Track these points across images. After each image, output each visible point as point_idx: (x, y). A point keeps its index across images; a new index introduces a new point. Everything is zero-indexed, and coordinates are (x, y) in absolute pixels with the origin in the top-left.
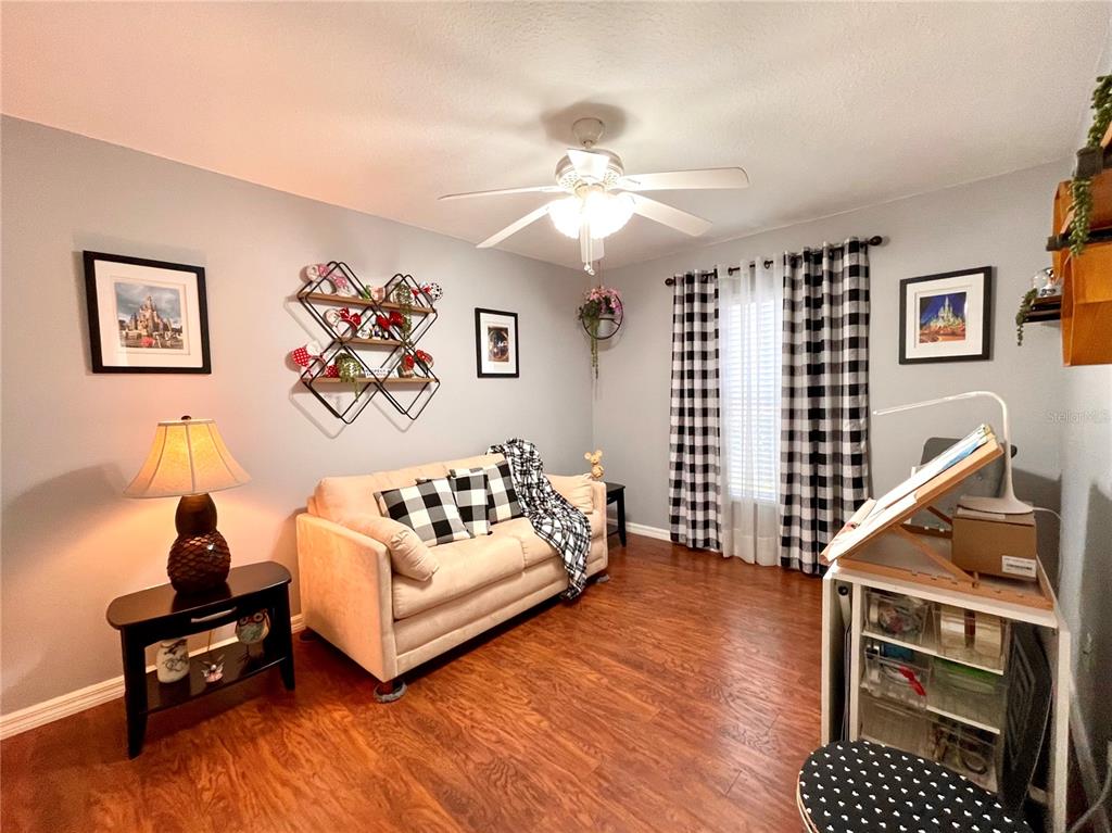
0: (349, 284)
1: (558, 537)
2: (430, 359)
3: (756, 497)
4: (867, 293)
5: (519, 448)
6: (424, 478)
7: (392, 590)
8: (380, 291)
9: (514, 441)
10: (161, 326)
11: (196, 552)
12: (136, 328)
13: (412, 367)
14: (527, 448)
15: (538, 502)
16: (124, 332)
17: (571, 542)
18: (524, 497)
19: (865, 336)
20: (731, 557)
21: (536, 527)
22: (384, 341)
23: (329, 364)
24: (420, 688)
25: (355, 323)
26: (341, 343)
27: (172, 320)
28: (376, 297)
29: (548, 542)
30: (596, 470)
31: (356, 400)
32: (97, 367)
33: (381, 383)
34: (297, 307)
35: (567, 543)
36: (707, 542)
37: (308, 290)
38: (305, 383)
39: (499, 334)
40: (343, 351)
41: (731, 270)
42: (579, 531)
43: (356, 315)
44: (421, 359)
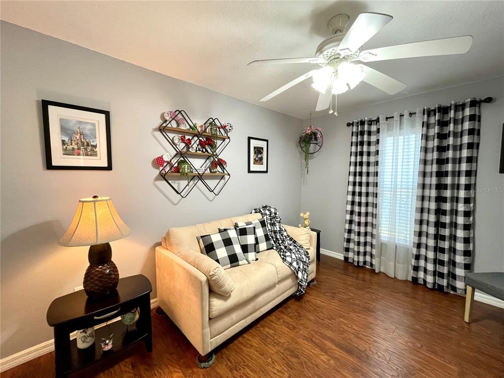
0: (186, 122)
1: (295, 264)
2: (226, 163)
3: (396, 242)
4: (479, 131)
5: (269, 210)
6: (222, 228)
7: (209, 302)
8: (201, 126)
9: (266, 207)
10: (85, 144)
11: (99, 275)
12: (72, 145)
13: (216, 167)
14: (273, 210)
15: (281, 242)
16: (65, 147)
17: (301, 267)
18: (272, 237)
19: (476, 156)
20: (380, 272)
21: (283, 259)
22: (203, 154)
23: (174, 166)
24: (223, 358)
25: (188, 144)
26: (181, 154)
27: (91, 140)
28: (199, 130)
29: (290, 267)
30: (307, 222)
31: (188, 185)
32: (49, 166)
33: (201, 176)
34: (158, 134)
35: (299, 268)
36: (365, 262)
37: (164, 125)
38: (162, 176)
39: (259, 150)
40: (182, 159)
41: (387, 118)
42: (305, 260)
43: (189, 139)
44: (221, 163)
